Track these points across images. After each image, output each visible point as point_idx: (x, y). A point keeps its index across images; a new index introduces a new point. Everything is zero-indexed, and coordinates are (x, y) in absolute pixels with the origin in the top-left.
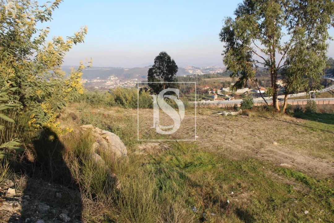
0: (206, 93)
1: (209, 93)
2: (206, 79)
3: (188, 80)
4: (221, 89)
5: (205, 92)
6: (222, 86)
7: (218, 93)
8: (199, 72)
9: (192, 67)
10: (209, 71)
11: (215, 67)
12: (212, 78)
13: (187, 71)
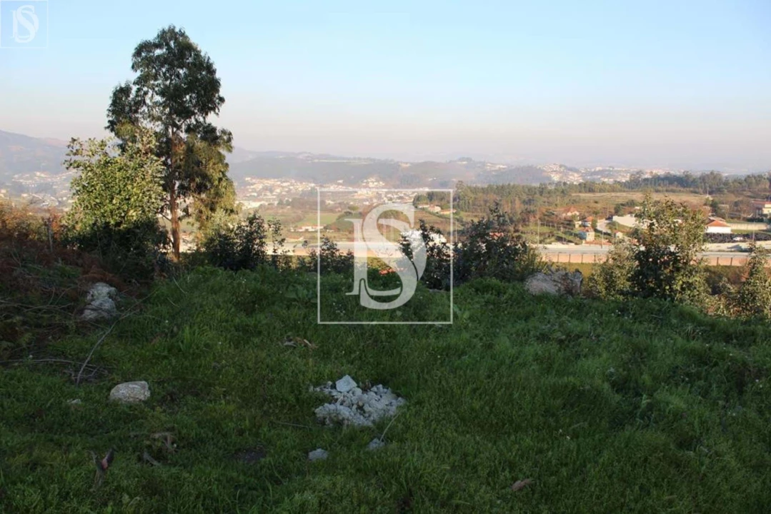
0: (568, 226)
1: (574, 225)
2: (583, 195)
3: (538, 193)
4: (610, 218)
5: (566, 222)
6: (613, 211)
7: (599, 228)
8: (575, 179)
9: (561, 166)
10: (599, 177)
11: (616, 169)
12: (600, 192)
13: (545, 174)
